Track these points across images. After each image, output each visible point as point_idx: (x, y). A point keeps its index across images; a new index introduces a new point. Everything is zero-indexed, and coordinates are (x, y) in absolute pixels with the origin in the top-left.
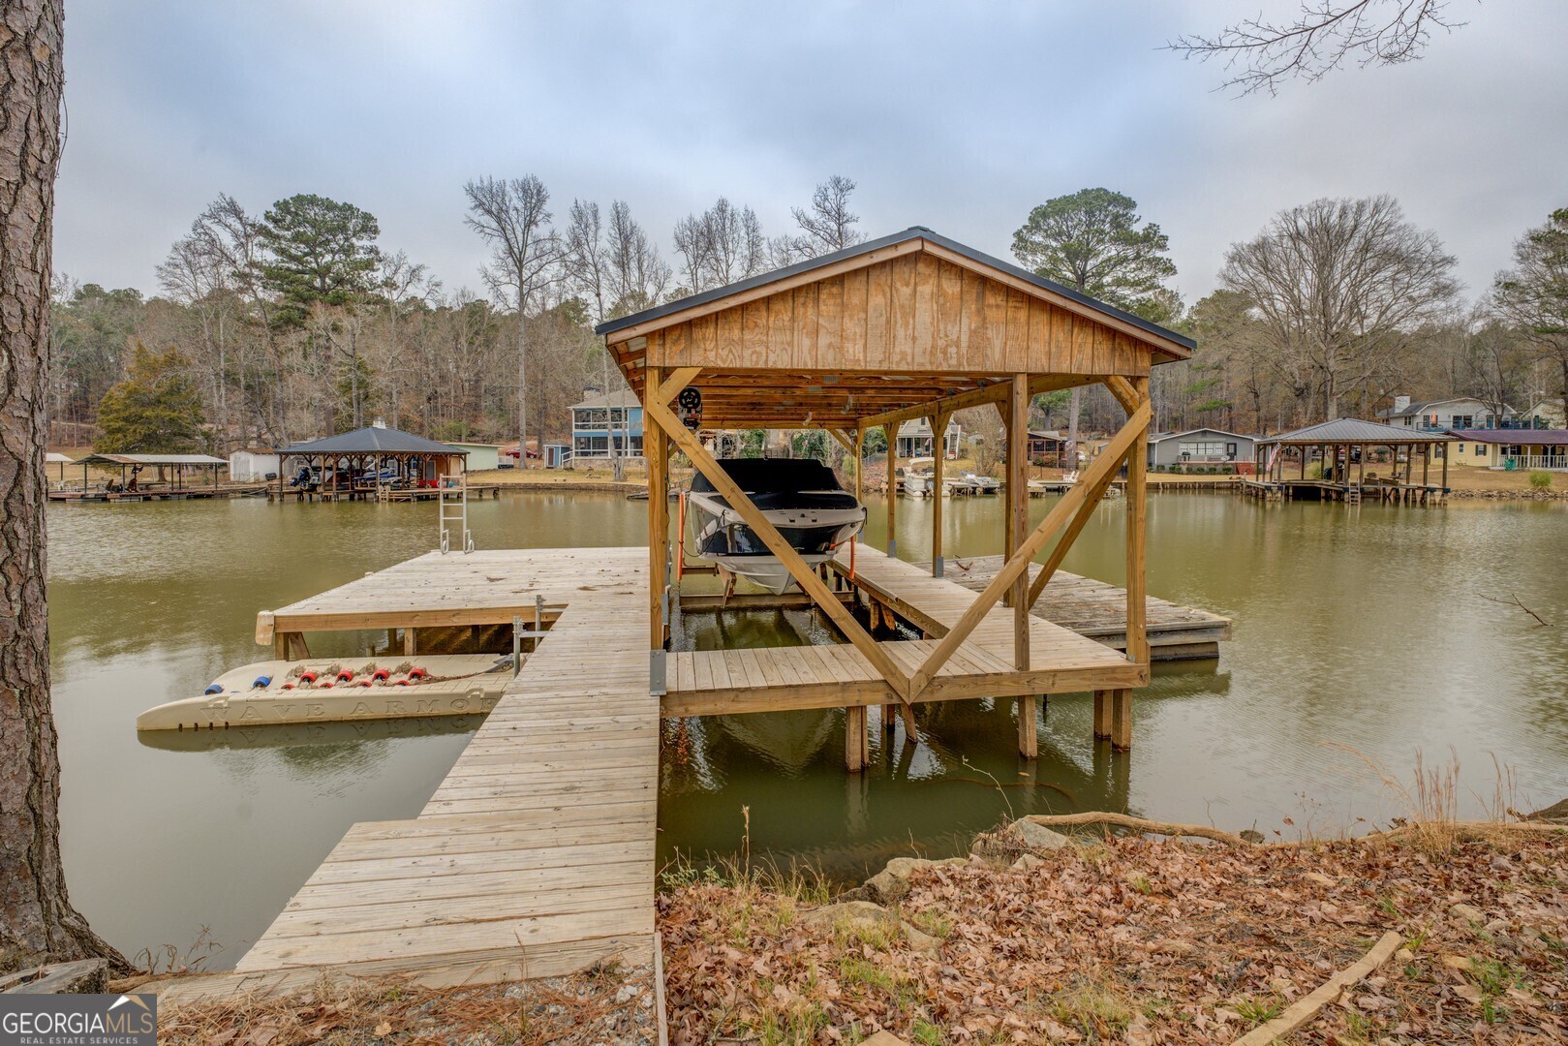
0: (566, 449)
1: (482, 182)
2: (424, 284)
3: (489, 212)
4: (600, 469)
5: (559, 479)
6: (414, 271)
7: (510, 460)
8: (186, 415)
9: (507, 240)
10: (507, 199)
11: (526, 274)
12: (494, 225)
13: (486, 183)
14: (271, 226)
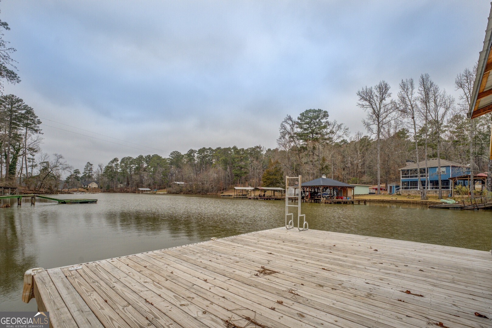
0: (397, 186)
1: (363, 89)
2: (342, 130)
3: (366, 100)
4: (414, 195)
5: (394, 198)
6: (339, 126)
7: (374, 191)
8: (279, 178)
9: (373, 108)
10: (373, 93)
11: (381, 119)
12: (368, 103)
13: (365, 89)
14: (299, 121)
